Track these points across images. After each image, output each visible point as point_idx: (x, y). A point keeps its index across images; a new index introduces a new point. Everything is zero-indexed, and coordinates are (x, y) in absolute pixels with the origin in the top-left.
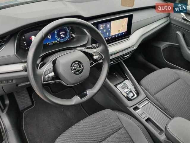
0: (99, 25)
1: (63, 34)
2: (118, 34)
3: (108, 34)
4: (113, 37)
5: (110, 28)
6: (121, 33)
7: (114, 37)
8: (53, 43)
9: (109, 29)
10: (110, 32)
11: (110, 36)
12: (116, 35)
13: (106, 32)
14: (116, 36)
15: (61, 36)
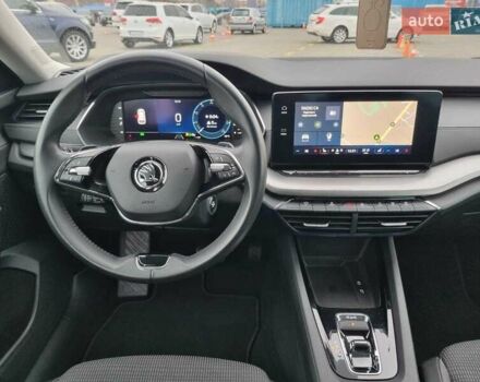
0: (297, 104)
1: (215, 120)
2: (373, 148)
3: (329, 136)
4: (350, 151)
5: (340, 122)
6: (384, 148)
7: (354, 151)
8: (184, 135)
9: (336, 125)
10: (337, 133)
11: (340, 147)
12: (366, 147)
13: (323, 131)
14: (366, 152)
15: (209, 123)
